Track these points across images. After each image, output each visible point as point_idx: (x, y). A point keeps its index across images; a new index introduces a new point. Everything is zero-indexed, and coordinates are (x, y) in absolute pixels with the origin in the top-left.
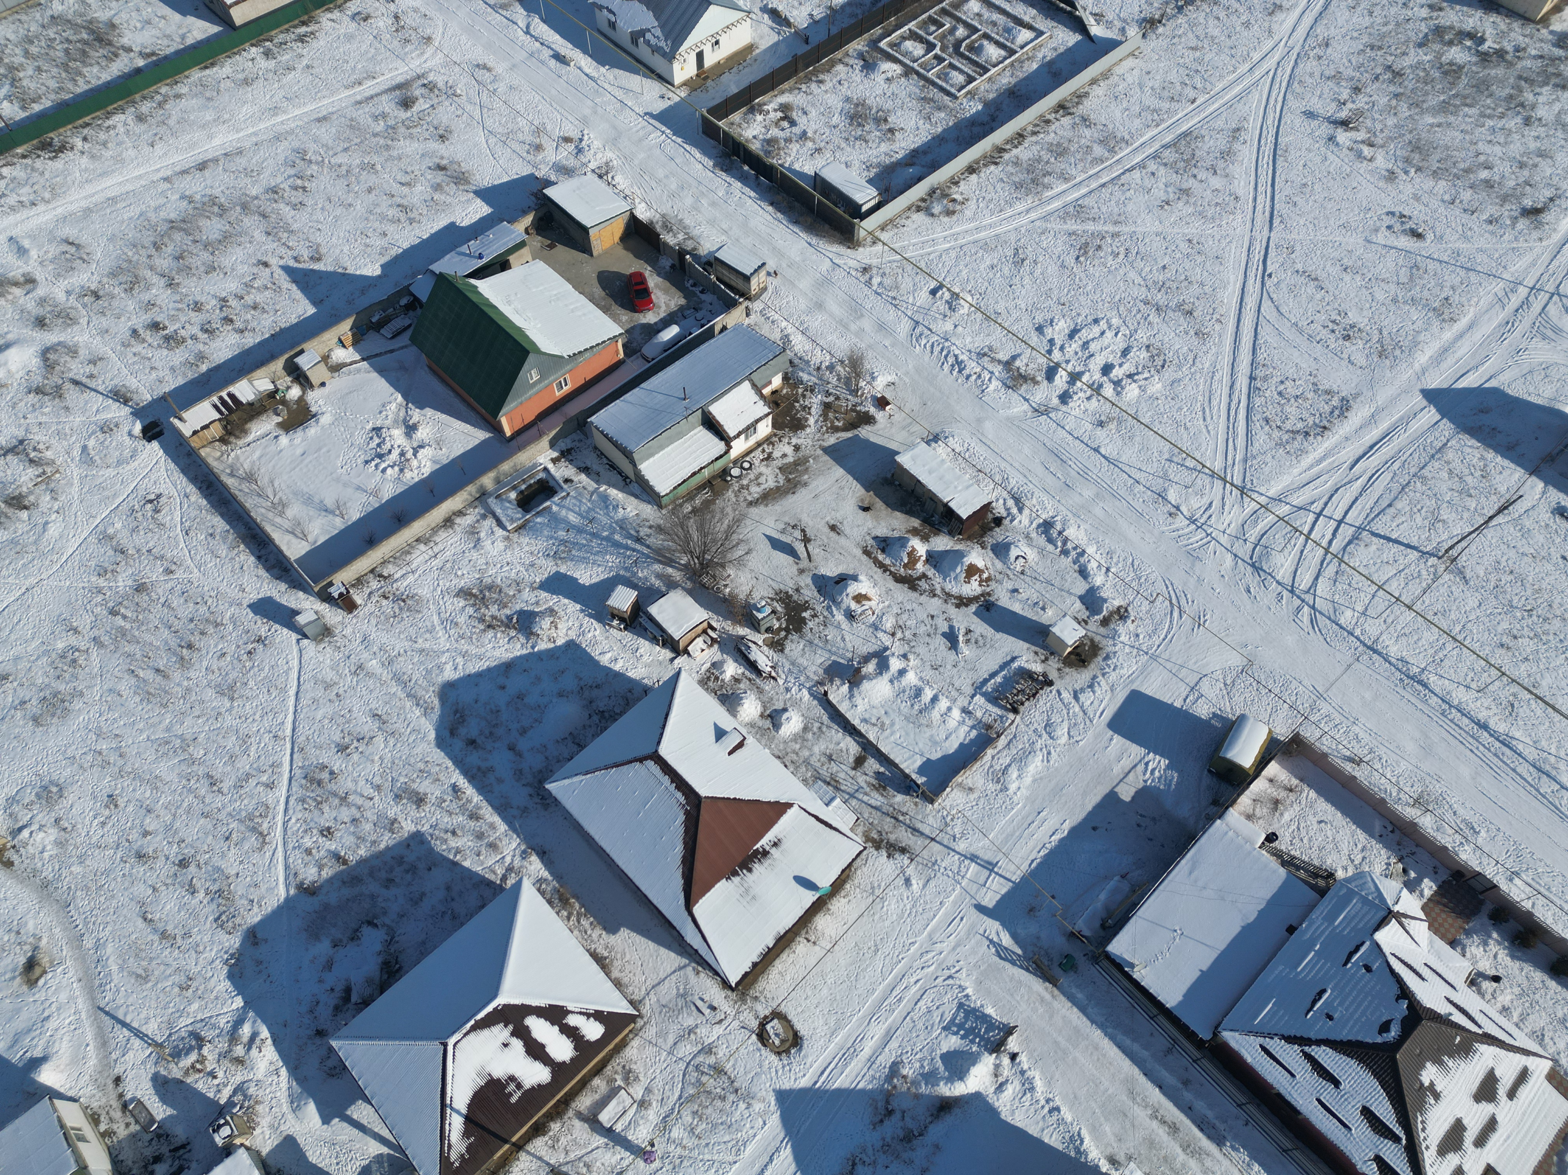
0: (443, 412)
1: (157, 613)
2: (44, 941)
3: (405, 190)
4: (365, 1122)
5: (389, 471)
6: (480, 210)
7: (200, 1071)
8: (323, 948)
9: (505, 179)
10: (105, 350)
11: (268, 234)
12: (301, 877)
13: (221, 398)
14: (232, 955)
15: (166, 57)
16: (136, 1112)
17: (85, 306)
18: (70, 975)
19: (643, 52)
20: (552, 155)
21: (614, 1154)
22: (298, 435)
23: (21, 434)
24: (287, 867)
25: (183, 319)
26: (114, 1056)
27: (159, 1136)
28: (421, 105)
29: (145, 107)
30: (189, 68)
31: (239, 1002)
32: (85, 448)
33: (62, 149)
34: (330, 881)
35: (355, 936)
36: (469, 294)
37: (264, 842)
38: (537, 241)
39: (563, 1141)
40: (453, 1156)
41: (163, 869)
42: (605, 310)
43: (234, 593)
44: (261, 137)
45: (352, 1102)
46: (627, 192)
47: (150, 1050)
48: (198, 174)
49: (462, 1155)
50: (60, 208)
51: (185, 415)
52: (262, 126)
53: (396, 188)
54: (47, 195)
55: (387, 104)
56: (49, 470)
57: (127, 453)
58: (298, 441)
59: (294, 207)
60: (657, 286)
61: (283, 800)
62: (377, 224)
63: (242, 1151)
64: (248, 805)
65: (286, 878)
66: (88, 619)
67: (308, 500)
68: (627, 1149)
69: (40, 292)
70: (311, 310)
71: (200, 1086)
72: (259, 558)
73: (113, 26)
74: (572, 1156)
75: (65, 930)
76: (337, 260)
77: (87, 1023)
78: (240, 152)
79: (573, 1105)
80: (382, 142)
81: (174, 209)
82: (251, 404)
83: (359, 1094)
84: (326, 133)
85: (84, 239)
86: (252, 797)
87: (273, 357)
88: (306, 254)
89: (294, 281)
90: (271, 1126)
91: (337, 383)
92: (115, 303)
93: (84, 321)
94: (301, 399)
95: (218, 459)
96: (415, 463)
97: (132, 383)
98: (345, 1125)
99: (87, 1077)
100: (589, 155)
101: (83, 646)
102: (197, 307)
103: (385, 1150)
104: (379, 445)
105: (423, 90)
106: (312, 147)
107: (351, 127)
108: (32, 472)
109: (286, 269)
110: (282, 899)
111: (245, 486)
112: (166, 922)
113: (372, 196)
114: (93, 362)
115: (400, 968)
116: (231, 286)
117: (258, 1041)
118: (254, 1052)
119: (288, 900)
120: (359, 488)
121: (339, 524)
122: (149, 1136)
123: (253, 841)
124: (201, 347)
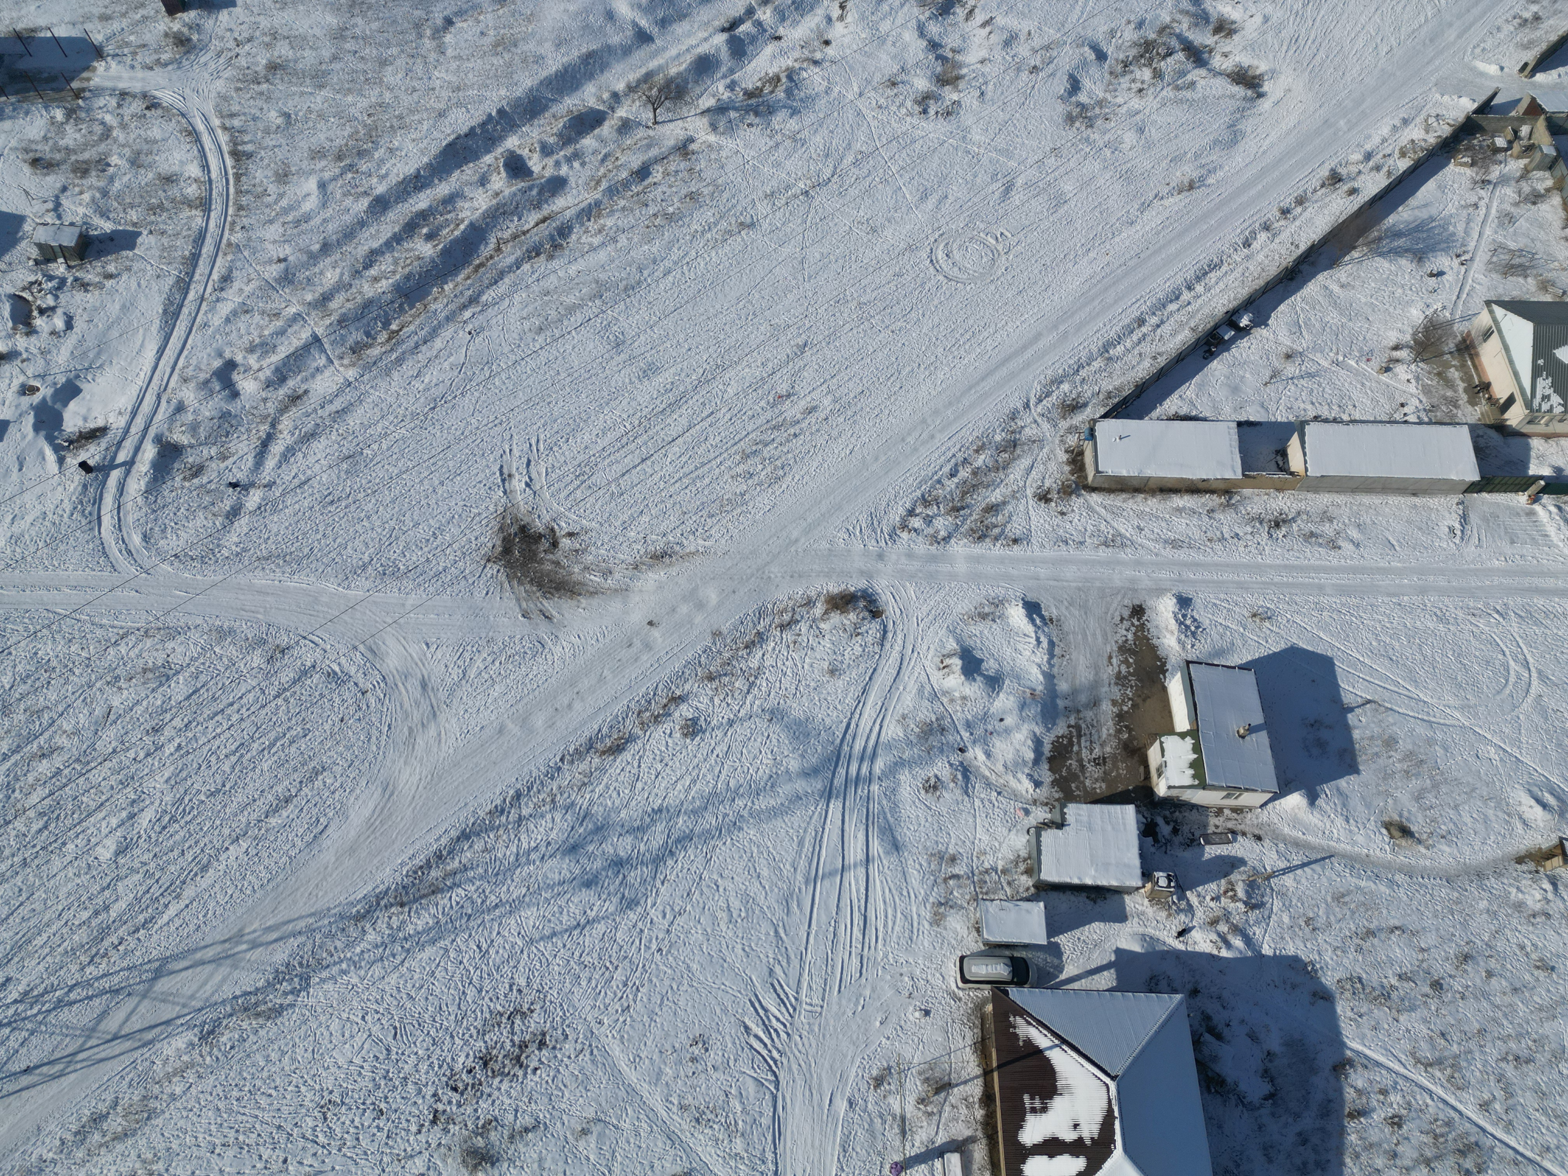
2: (1423, 850)
4: (1096, 977)
7: (1226, 892)
8: (1274, 1043)
12: (1360, 1069)
14: (1316, 971)
16: (1223, 836)
18: (1378, 852)
21: (922, 1143)
24: (1378, 1064)
26: (1281, 845)
27: (1192, 841)
31: (1267, 950)
34: (1340, 1091)
35: (1266, 1074)
37: (1418, 1061)
39: (964, 1111)
40: (1019, 1021)
41: (1441, 968)
45: (1118, 978)
47: (1269, 869)
49: (1015, 1028)
61: (1460, 1107)
63: (1140, 884)
64: (1474, 1073)
65: (1366, 1057)
68: (917, 1156)
71: (1213, 886)
74: (947, 1108)
75: (1425, 867)
77: (1324, 843)
79: (984, 1141)
83: (1122, 986)
86: (1482, 1082)
90: (1143, 913)
98: (1105, 962)
99: (1276, 821)
103: (1063, 976)
110: (1346, 1040)
112: (1383, 942)
115: (1209, 1091)
117: (1221, 944)
118: (1214, 937)
119: (1343, 1045)
122: (1197, 834)
123: (1426, 1053)
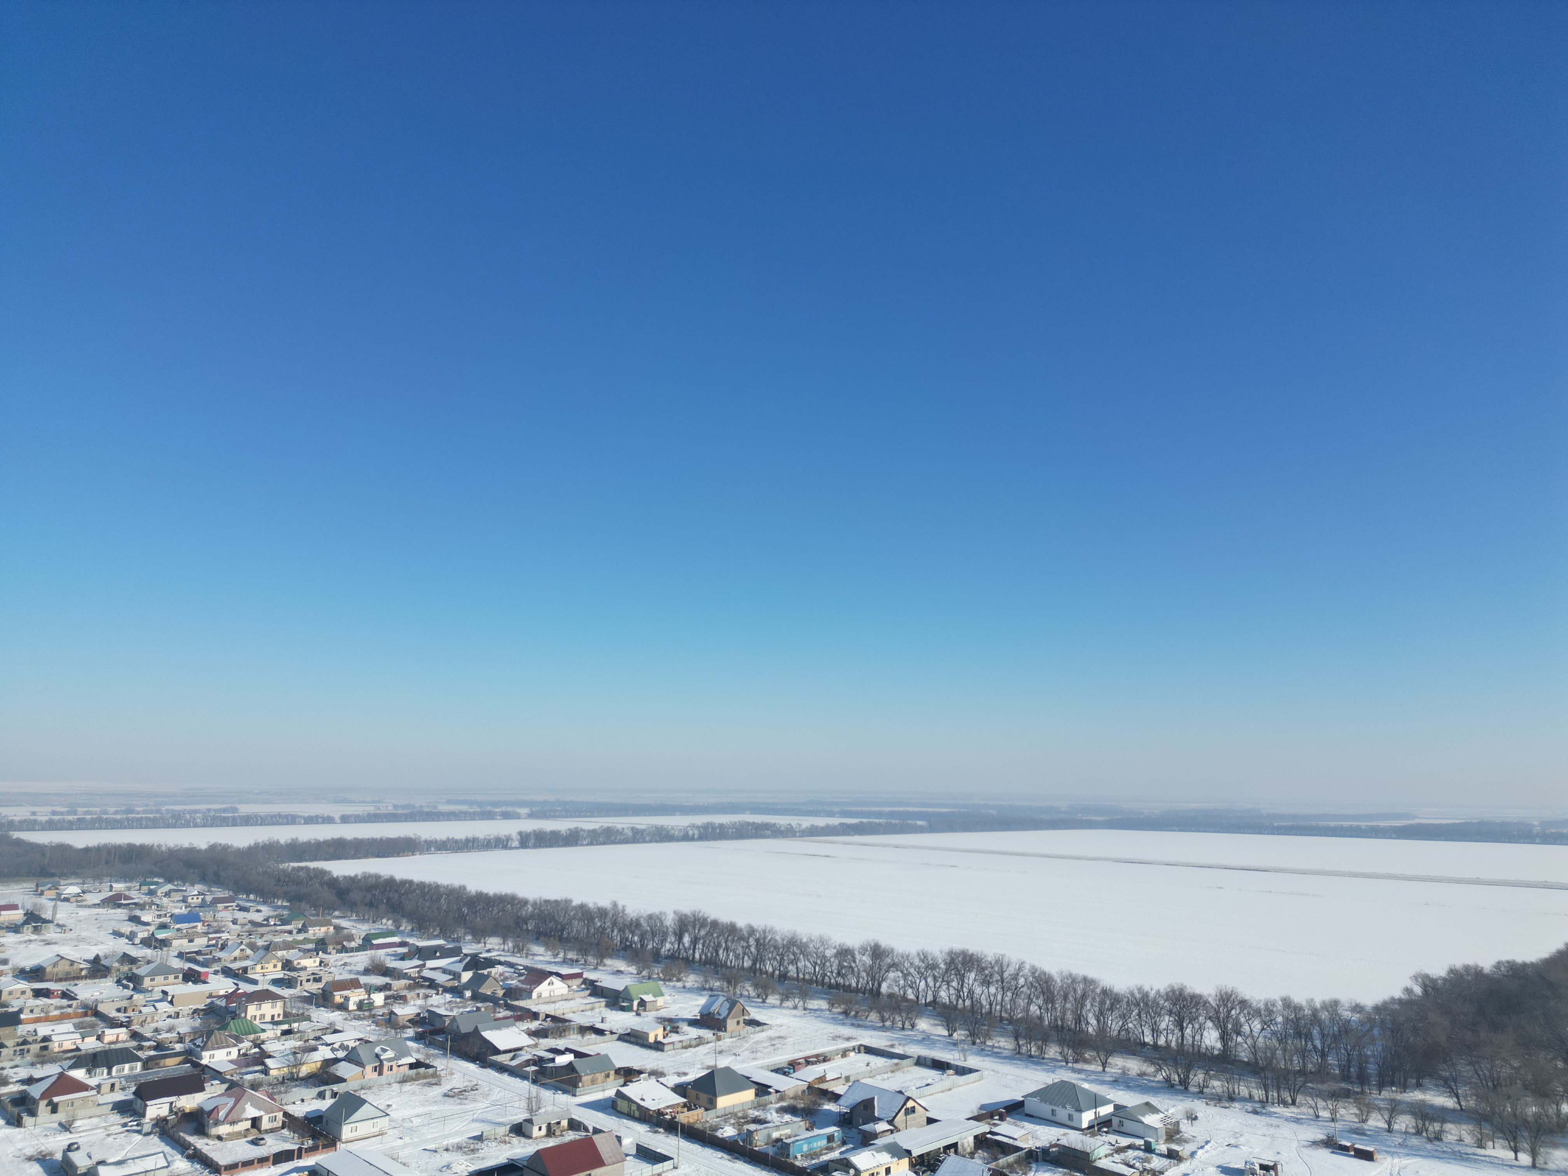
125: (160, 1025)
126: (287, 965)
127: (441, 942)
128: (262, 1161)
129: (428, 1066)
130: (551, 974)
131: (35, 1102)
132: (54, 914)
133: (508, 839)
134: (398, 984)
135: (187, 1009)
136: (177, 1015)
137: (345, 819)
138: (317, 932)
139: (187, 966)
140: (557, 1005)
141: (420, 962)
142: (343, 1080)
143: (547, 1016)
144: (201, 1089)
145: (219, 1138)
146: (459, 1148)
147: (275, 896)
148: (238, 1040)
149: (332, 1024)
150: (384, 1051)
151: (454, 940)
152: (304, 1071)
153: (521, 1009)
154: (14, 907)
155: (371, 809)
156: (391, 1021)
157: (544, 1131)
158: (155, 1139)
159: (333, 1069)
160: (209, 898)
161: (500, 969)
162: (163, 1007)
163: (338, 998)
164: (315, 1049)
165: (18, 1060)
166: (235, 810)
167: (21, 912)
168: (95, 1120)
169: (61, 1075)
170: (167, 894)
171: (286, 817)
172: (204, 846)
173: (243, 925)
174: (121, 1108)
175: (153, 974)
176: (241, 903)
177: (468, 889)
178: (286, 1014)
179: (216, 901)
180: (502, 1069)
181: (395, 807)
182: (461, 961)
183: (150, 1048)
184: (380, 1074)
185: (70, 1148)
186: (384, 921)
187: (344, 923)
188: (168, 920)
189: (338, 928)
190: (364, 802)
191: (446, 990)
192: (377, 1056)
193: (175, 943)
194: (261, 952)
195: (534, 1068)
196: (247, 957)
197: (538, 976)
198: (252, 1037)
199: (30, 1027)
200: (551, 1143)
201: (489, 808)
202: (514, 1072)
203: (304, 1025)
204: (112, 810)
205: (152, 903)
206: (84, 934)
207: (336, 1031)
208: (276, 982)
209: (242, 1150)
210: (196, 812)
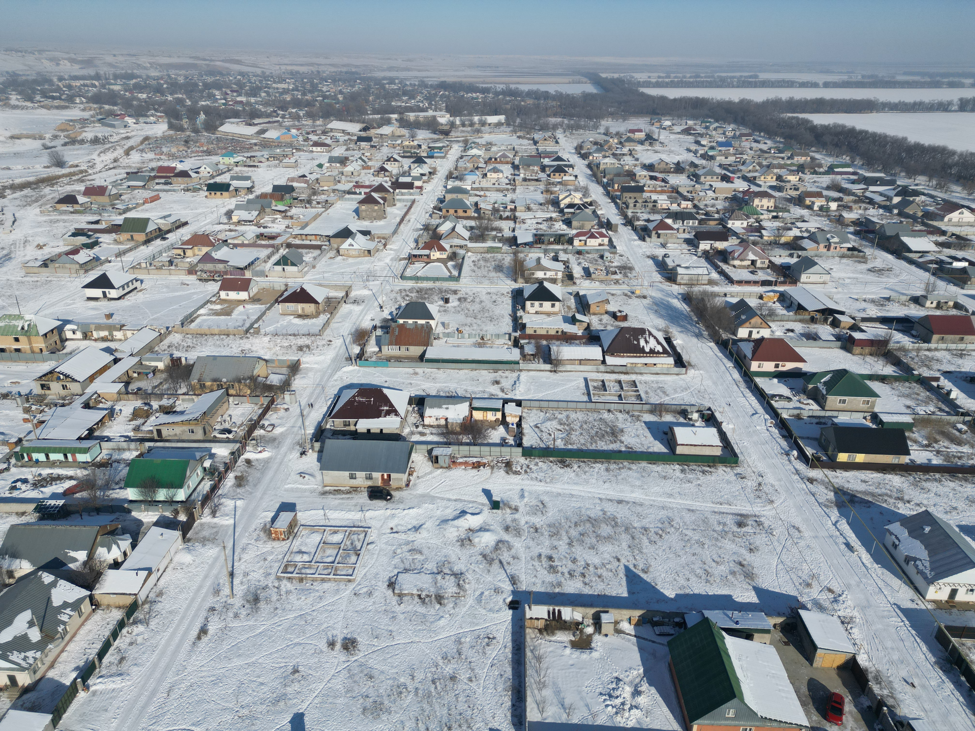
0: (661, 696)
1: (449, 698)
3: (714, 564)
5: (610, 708)
6: (752, 598)
9: (777, 590)
10: (523, 556)
11: (629, 547)
13: (554, 610)
15: (636, 452)
17: (529, 532)
19: (910, 569)
20: (815, 593)
22: (577, 654)
23: (464, 570)
25: (564, 562)
28: (748, 529)
29: (613, 466)
30: (643, 460)
32: (482, 593)
33: (567, 466)
36: (718, 640)
38: (778, 635)
42: (803, 704)
43: (489, 716)
44: (656, 503)
46: (857, 642)
48: (616, 504)
50: (549, 488)
51: (533, 607)
52: (659, 499)
53: (709, 561)
54: (548, 480)
55: (730, 521)
56: (462, 593)
57: (497, 608)
58: (574, 656)
59: (650, 542)
60: (850, 712)
62: (687, 573)
66: (422, 676)
67: (558, 692)
69: (516, 516)
70: (625, 595)
72: (513, 705)
73: (622, 431)
76: (655, 578)
78: (641, 505)
80: (716, 535)
81: (595, 513)
82: (565, 622)
84: (689, 518)
85: (549, 505)
87: (591, 606)
88: (641, 566)
89: (627, 576)
91: (614, 640)
92: (541, 538)
93: (523, 538)
94: (590, 636)
95: (532, 639)
96: (627, 714)
97: (523, 577)
100: (842, 607)
101: (410, 688)
102: (574, 561)
104: (613, 689)
105: (754, 523)
106: (677, 520)
107: (704, 521)
108: (455, 589)
109: (627, 568)
111: (533, 661)
113: (693, 558)
114: (514, 558)
116: (596, 560)
120: (587, 706)
121: (563, 718)
124: (563, 580)
125: (708, 202)
126: (779, 178)
127: (882, 175)
128: (755, 283)
129: (860, 251)
130: (963, 206)
131: (651, 231)
132: (659, 136)
133: (950, 103)
134: (847, 199)
135: (722, 196)
136: (717, 199)
137: (827, 85)
138: (800, 160)
139: (724, 172)
140: (963, 228)
141: (865, 187)
142: (805, 249)
143: (953, 234)
144: (727, 240)
145: (734, 266)
146: (873, 301)
147: (776, 134)
148: (748, 217)
149: (802, 216)
150: (833, 237)
151: (891, 175)
152: (783, 240)
153: (934, 227)
154: (640, 131)
155: (845, 78)
156: (839, 220)
157: (934, 305)
158: (703, 260)
159: (799, 242)
160: (738, 133)
161: (923, 198)
162: (710, 193)
163: (808, 201)
164: (790, 229)
165: (643, 210)
166: (756, 77)
167: (644, 133)
168: (676, 245)
169: (662, 220)
170: (715, 129)
171: (788, 82)
172: (737, 100)
173: (756, 151)
174: (688, 241)
175: (706, 174)
176: (756, 138)
177: (909, 140)
178: (776, 207)
179: (742, 135)
180: (911, 262)
181: (863, 77)
182: (894, 189)
183: (702, 214)
184: (829, 250)
185: (665, 256)
186: (844, 157)
187: (817, 156)
188: (714, 144)
189: (813, 159)
190: (841, 73)
191: (880, 207)
192: (828, 240)
193: (718, 158)
194: (765, 169)
195: (935, 266)
196: (757, 171)
197: (953, 207)
198: (755, 216)
199: (648, 194)
200: (938, 313)
201: (938, 78)
202: (919, 265)
203: (786, 215)
204: (688, 75)
205: (707, 134)
206: (673, 149)
207: (804, 221)
208: (771, 187)
209: (745, 275)
210: (734, 77)
